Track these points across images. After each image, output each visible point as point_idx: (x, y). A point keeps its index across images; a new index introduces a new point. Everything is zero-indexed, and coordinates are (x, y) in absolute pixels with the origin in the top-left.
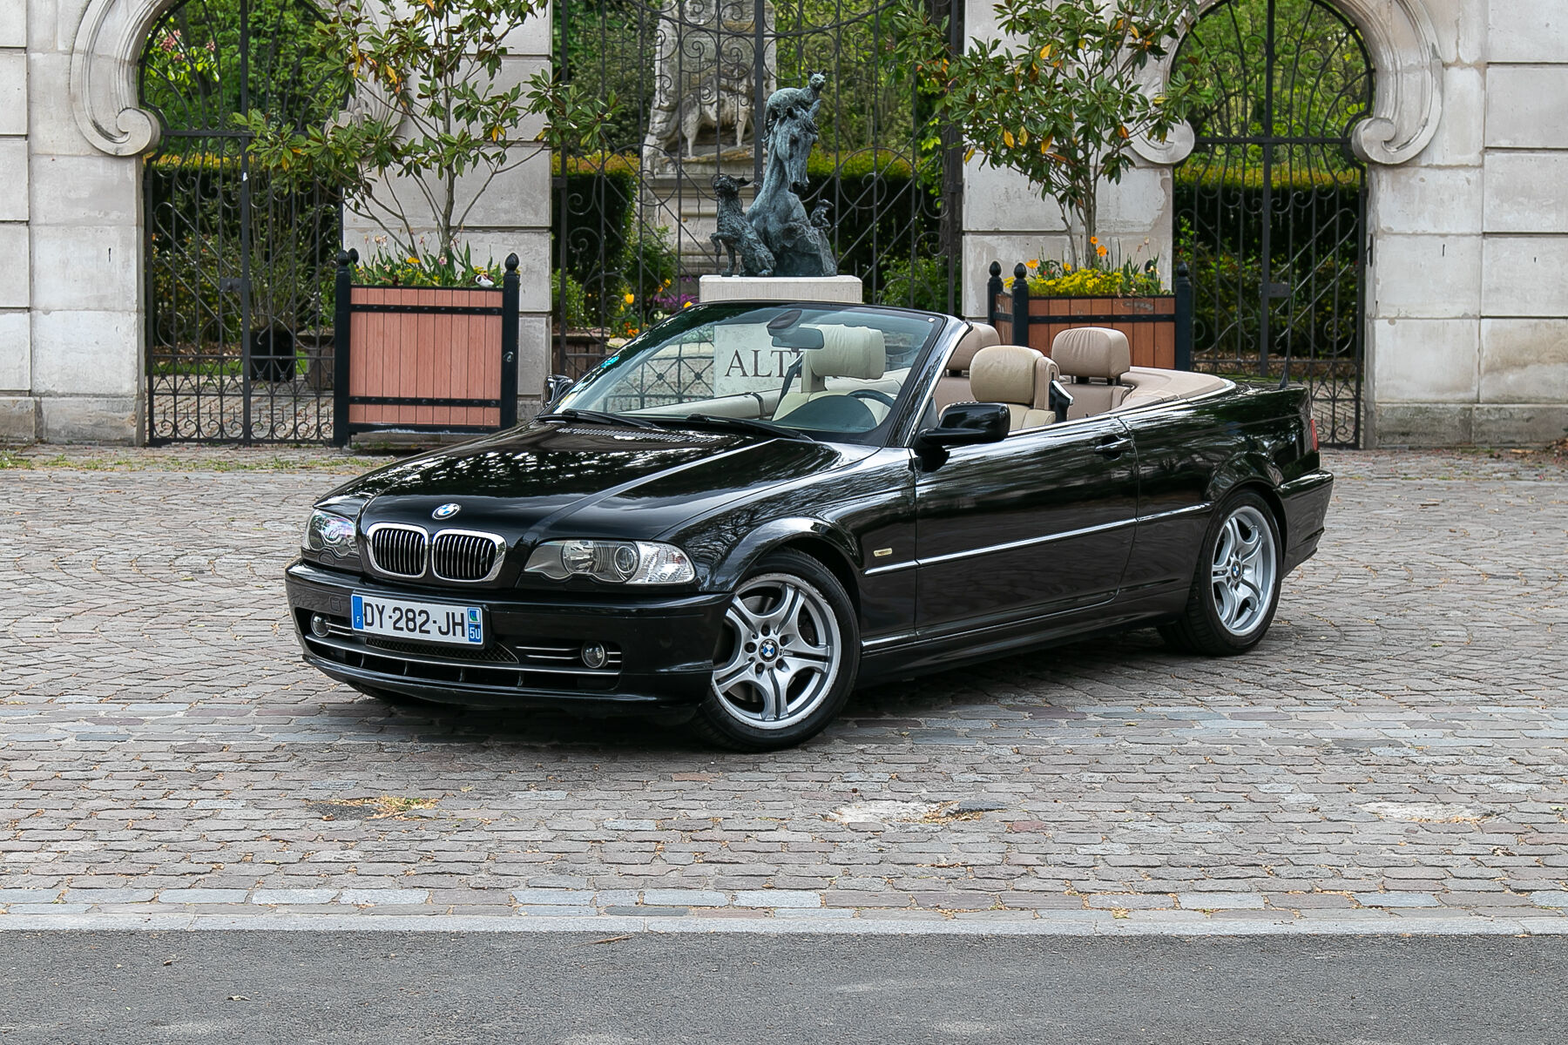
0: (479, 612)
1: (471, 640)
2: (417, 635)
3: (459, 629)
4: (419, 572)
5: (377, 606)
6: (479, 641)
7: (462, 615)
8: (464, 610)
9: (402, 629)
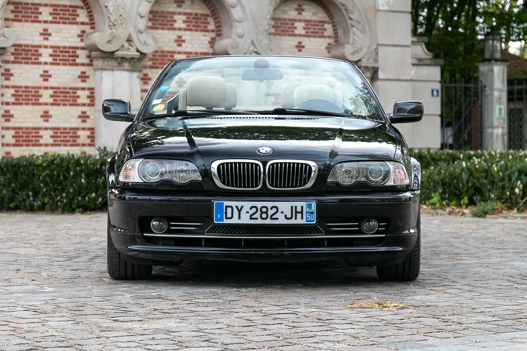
0: (314, 205)
1: (307, 221)
2: (268, 221)
3: (299, 215)
4: (257, 186)
5: (237, 207)
6: (313, 221)
7: (302, 207)
8: (304, 204)
9: (257, 219)
